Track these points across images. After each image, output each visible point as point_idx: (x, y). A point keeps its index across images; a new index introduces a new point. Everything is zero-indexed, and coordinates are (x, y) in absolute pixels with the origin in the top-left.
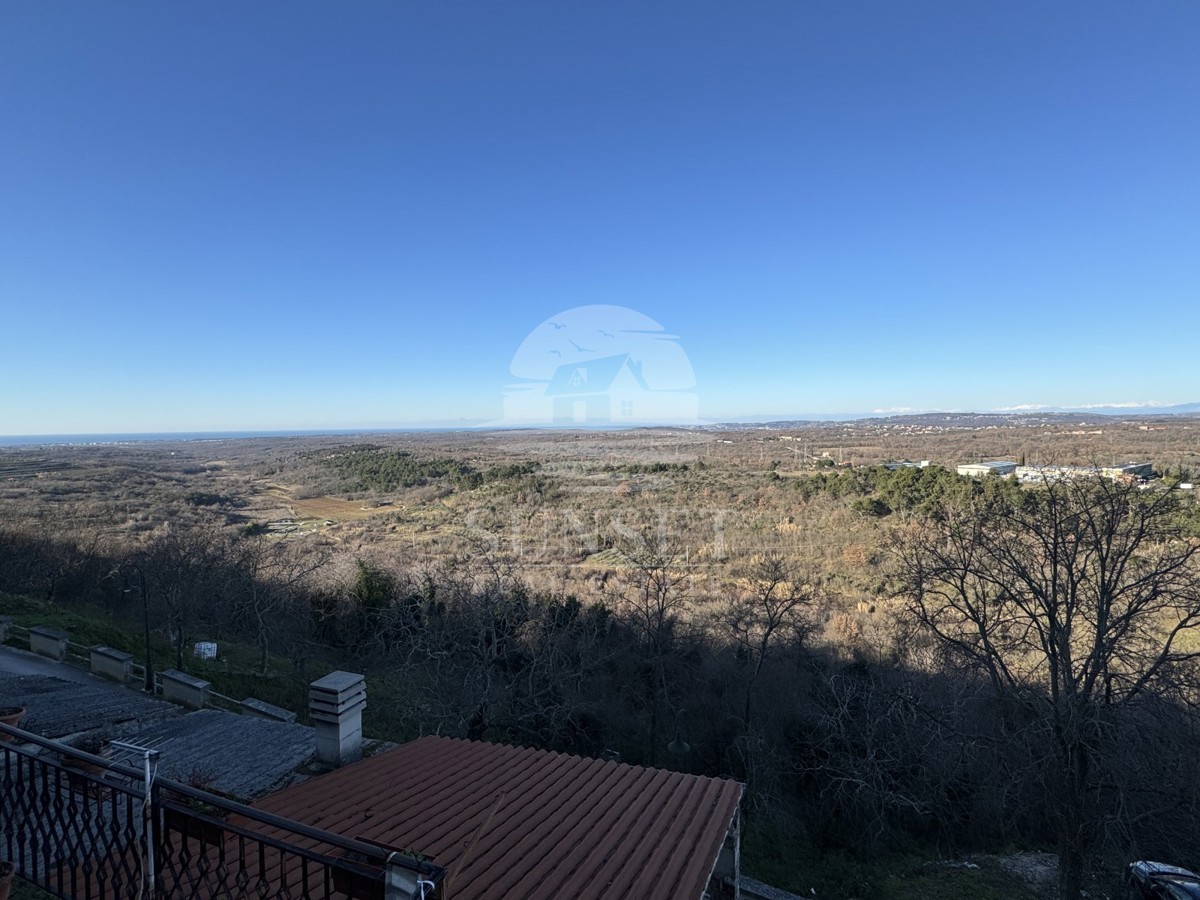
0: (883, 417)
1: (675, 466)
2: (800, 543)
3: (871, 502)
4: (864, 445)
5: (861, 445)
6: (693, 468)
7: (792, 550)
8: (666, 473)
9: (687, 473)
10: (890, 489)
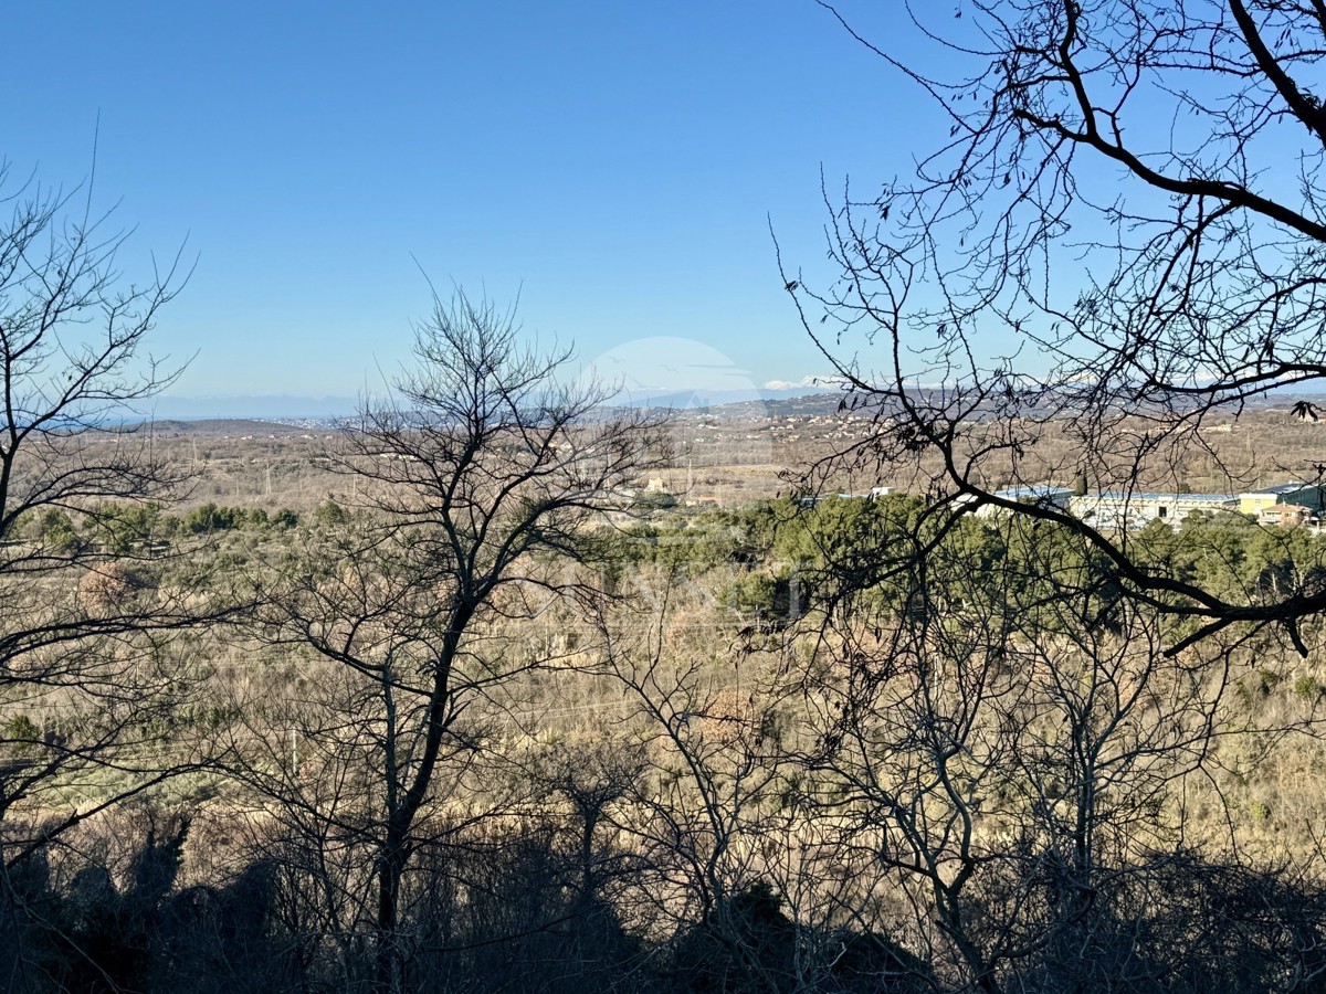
0: (786, 397)
1: (259, 516)
2: (596, 698)
3: (764, 584)
4: (745, 462)
5: (736, 462)
6: (309, 519)
7: (575, 718)
8: (233, 534)
9: (295, 534)
10: (805, 550)
